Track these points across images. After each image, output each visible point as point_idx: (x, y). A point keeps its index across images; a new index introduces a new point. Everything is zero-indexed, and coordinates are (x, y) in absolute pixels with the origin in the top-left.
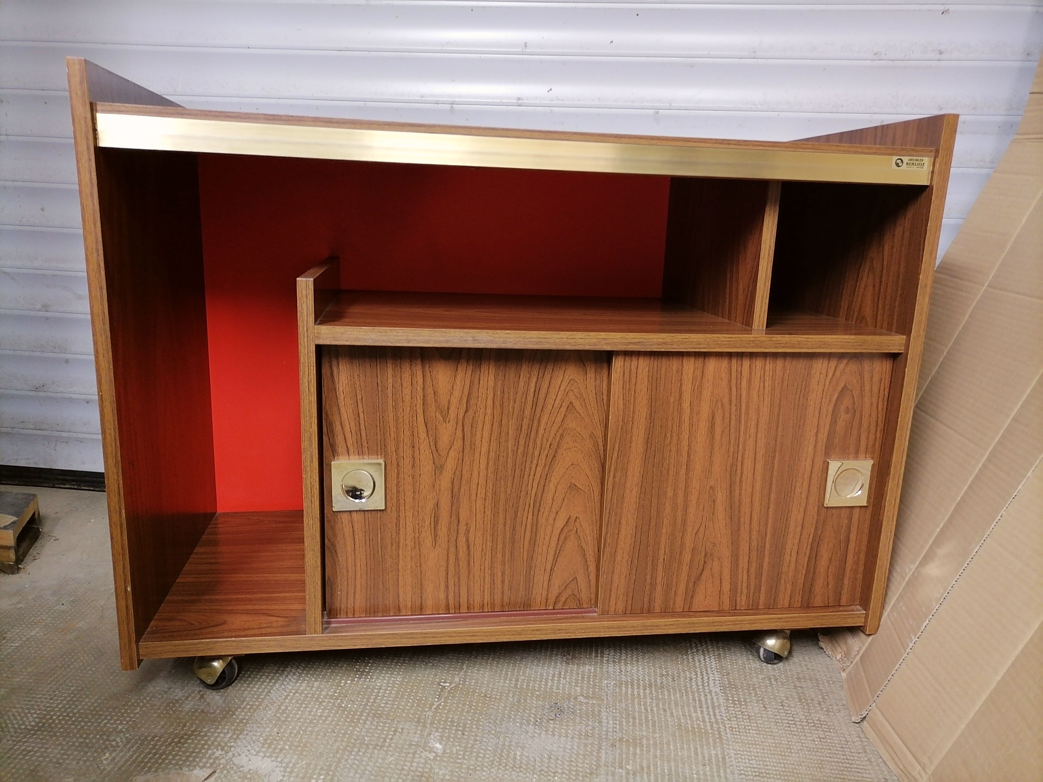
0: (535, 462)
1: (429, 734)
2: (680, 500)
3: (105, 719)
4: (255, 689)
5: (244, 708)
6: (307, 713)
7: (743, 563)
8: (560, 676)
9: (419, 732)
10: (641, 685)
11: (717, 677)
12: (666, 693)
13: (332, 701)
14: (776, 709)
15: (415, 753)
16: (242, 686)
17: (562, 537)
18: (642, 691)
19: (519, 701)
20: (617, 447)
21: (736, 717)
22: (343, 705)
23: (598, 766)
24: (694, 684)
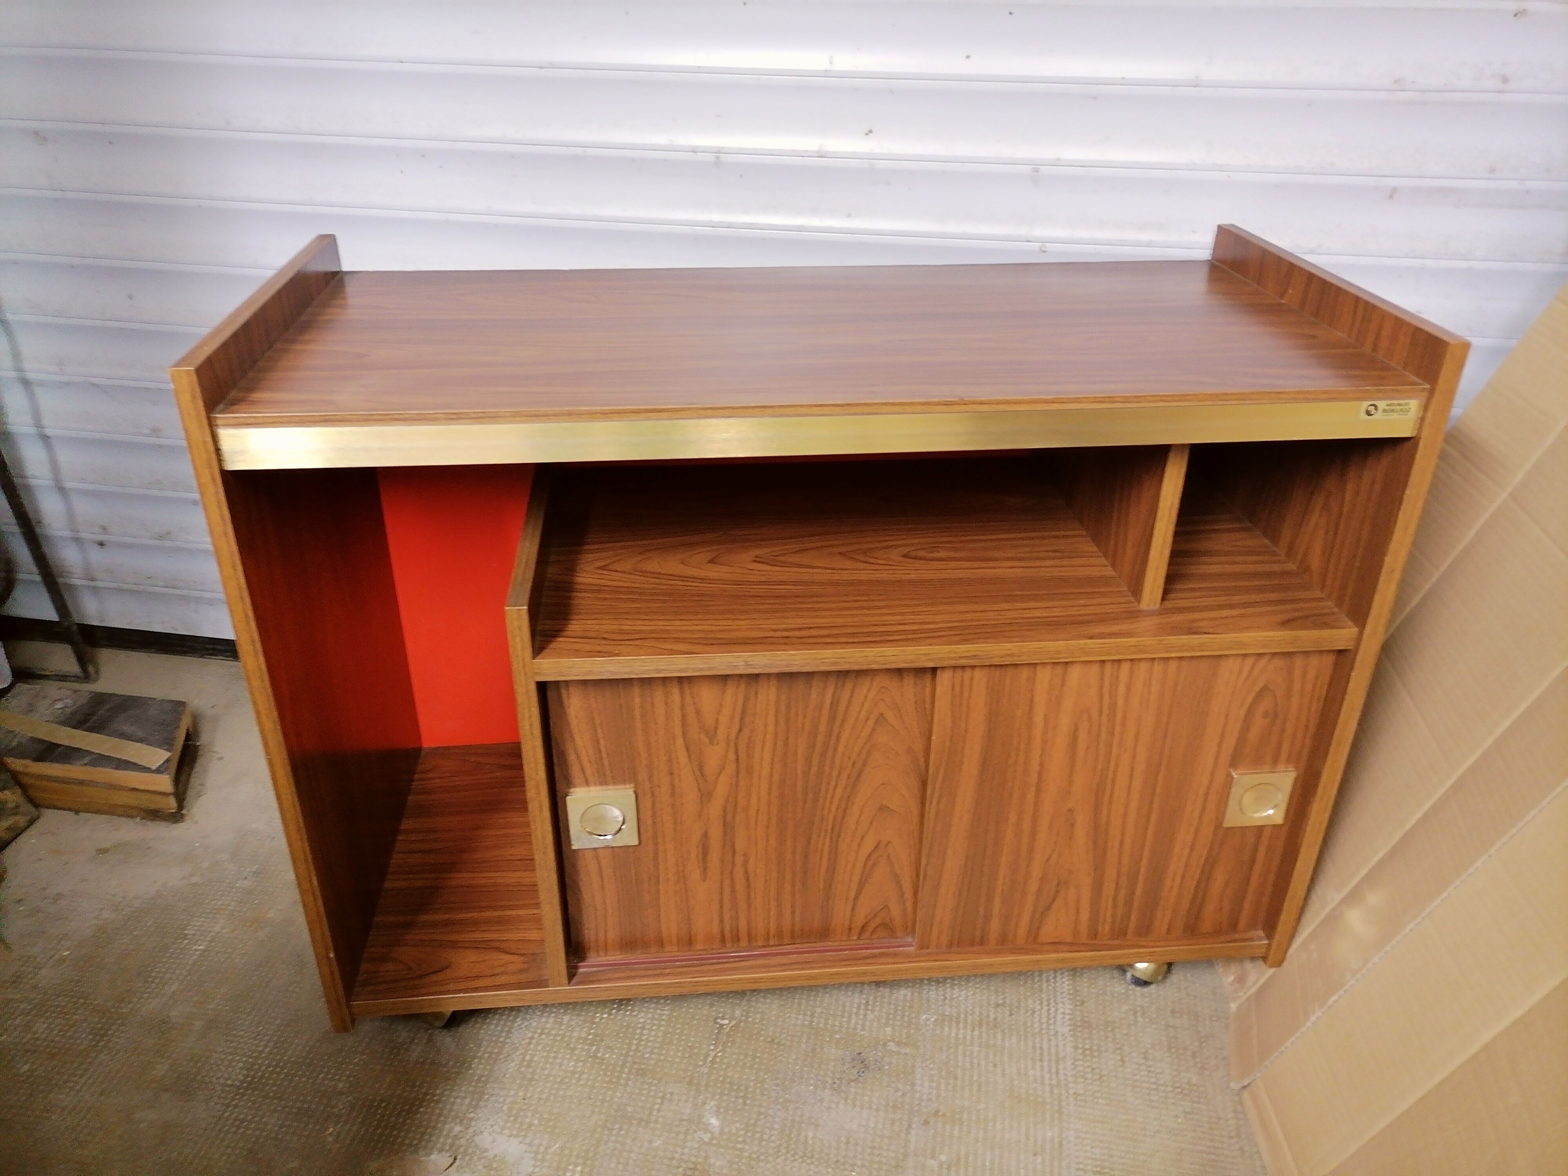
0: (833, 783)
1: (704, 1103)
2: (1027, 825)
3: (321, 1072)
4: (492, 1027)
5: (481, 1058)
6: (557, 1067)
7: (1109, 889)
8: (866, 1009)
9: (691, 1099)
10: (969, 1022)
11: (1068, 1007)
12: (999, 1036)
13: (586, 1047)
14: (1136, 1063)
15: (686, 1133)
16: (476, 1022)
17: (870, 863)
18: (969, 1032)
19: (814, 1050)
20: (942, 770)
21: (1083, 1077)
22: (600, 1055)
23: (906, 1155)
24: (1036, 1020)
